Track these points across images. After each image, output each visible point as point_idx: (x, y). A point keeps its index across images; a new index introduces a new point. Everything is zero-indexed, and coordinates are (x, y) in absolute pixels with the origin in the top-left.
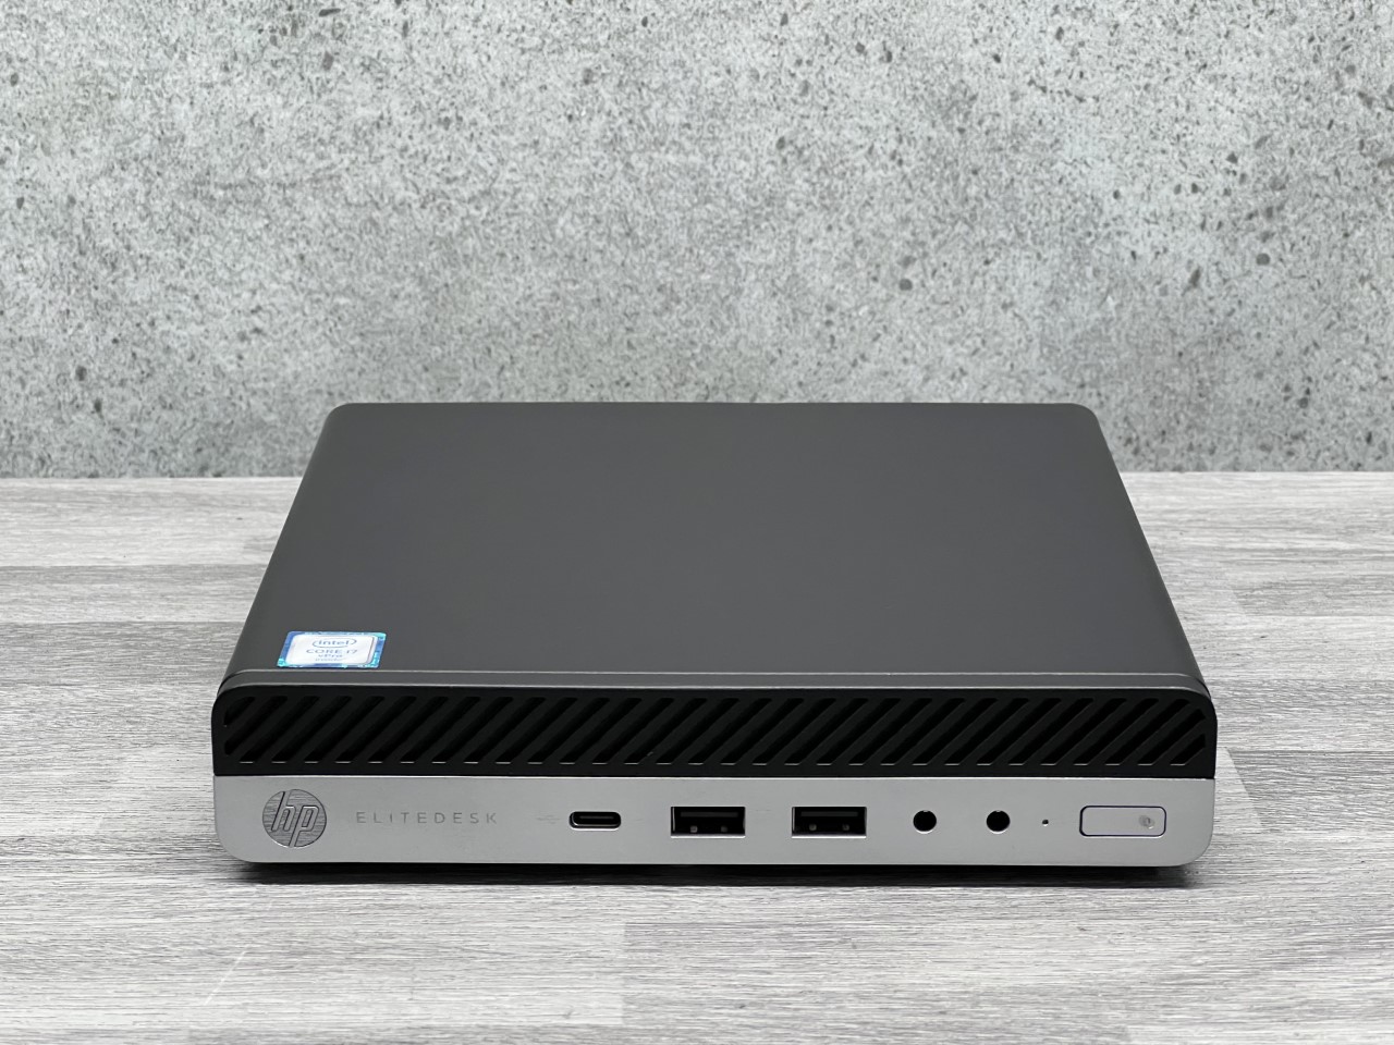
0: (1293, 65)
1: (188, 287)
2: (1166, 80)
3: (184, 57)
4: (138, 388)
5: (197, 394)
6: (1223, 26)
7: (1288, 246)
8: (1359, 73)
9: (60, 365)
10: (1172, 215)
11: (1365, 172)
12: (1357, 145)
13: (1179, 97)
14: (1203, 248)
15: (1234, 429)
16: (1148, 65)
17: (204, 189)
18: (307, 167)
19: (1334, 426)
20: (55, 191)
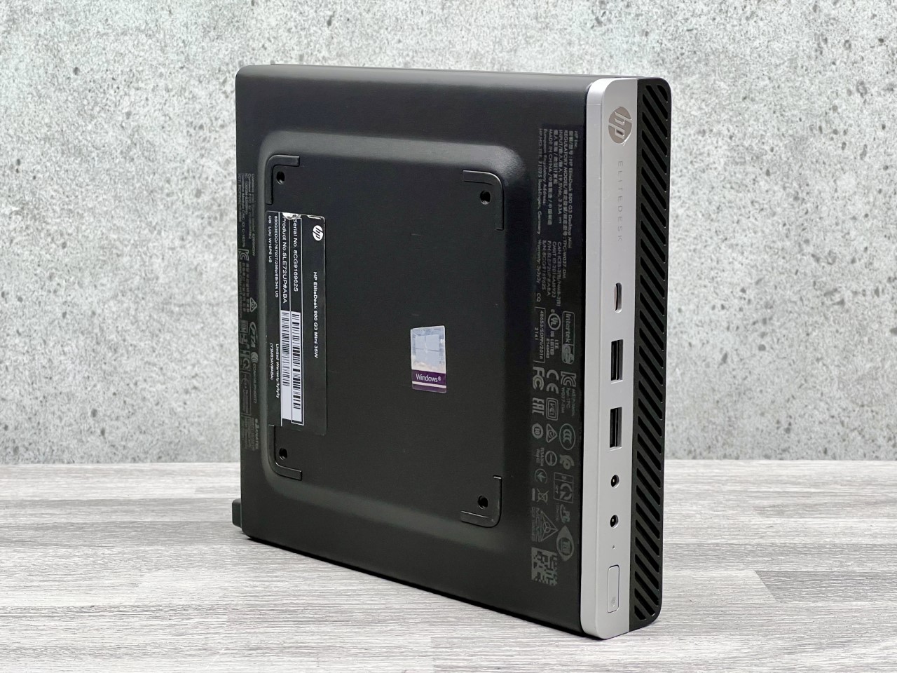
0: (775, 239)
1: (157, 363)
2: (705, 246)
3: (159, 233)
4: (127, 422)
5: (160, 424)
6: (735, 217)
7: (775, 340)
8: (811, 243)
9: (83, 408)
10: (711, 322)
11: (817, 300)
12: (812, 284)
13: (713, 256)
14: (729, 341)
15: (749, 445)
16: (695, 238)
17: (168, 307)
18: (226, 294)
19: (805, 444)
20: (85, 308)
